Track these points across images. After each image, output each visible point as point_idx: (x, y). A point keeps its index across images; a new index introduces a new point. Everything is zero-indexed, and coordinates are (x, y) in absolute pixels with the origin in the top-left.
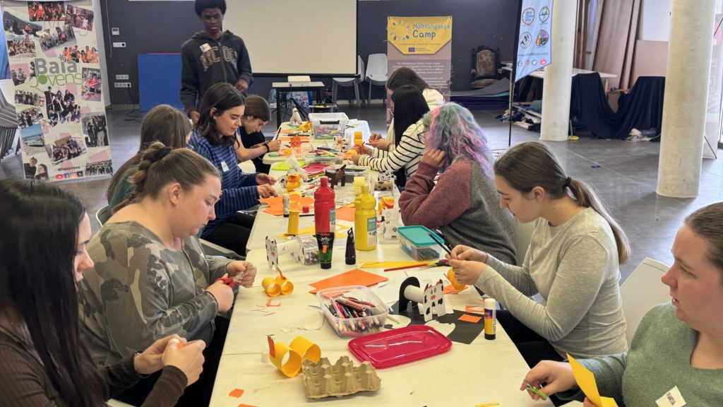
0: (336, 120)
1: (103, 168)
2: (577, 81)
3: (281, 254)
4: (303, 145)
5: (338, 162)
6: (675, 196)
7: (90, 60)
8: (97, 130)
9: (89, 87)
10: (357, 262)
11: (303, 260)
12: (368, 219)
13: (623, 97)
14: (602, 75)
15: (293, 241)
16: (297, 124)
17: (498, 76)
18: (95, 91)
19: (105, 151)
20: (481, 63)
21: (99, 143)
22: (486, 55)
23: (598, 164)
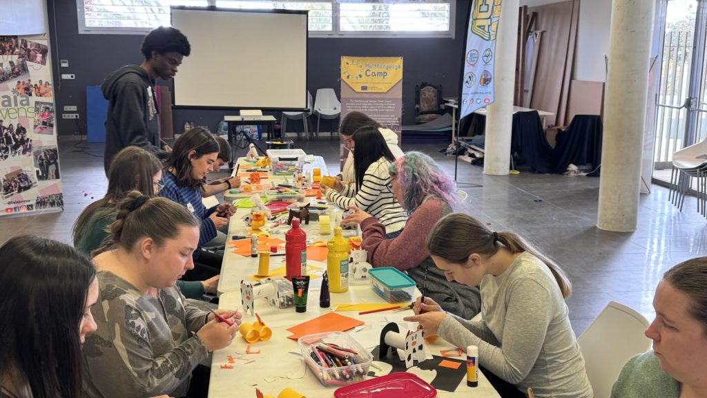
0: (295, 157)
1: (54, 202)
2: (517, 118)
3: (256, 299)
4: (262, 182)
5: (300, 200)
6: (615, 230)
7: (43, 94)
8: (49, 164)
9: (41, 120)
10: (331, 305)
11: (278, 304)
12: (341, 261)
13: (560, 135)
14: (541, 113)
15: (268, 284)
16: (254, 159)
17: (441, 112)
18: (47, 124)
19: (55, 185)
20: (424, 99)
21: (50, 176)
22: (429, 91)
23: (540, 199)
